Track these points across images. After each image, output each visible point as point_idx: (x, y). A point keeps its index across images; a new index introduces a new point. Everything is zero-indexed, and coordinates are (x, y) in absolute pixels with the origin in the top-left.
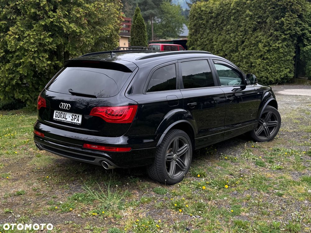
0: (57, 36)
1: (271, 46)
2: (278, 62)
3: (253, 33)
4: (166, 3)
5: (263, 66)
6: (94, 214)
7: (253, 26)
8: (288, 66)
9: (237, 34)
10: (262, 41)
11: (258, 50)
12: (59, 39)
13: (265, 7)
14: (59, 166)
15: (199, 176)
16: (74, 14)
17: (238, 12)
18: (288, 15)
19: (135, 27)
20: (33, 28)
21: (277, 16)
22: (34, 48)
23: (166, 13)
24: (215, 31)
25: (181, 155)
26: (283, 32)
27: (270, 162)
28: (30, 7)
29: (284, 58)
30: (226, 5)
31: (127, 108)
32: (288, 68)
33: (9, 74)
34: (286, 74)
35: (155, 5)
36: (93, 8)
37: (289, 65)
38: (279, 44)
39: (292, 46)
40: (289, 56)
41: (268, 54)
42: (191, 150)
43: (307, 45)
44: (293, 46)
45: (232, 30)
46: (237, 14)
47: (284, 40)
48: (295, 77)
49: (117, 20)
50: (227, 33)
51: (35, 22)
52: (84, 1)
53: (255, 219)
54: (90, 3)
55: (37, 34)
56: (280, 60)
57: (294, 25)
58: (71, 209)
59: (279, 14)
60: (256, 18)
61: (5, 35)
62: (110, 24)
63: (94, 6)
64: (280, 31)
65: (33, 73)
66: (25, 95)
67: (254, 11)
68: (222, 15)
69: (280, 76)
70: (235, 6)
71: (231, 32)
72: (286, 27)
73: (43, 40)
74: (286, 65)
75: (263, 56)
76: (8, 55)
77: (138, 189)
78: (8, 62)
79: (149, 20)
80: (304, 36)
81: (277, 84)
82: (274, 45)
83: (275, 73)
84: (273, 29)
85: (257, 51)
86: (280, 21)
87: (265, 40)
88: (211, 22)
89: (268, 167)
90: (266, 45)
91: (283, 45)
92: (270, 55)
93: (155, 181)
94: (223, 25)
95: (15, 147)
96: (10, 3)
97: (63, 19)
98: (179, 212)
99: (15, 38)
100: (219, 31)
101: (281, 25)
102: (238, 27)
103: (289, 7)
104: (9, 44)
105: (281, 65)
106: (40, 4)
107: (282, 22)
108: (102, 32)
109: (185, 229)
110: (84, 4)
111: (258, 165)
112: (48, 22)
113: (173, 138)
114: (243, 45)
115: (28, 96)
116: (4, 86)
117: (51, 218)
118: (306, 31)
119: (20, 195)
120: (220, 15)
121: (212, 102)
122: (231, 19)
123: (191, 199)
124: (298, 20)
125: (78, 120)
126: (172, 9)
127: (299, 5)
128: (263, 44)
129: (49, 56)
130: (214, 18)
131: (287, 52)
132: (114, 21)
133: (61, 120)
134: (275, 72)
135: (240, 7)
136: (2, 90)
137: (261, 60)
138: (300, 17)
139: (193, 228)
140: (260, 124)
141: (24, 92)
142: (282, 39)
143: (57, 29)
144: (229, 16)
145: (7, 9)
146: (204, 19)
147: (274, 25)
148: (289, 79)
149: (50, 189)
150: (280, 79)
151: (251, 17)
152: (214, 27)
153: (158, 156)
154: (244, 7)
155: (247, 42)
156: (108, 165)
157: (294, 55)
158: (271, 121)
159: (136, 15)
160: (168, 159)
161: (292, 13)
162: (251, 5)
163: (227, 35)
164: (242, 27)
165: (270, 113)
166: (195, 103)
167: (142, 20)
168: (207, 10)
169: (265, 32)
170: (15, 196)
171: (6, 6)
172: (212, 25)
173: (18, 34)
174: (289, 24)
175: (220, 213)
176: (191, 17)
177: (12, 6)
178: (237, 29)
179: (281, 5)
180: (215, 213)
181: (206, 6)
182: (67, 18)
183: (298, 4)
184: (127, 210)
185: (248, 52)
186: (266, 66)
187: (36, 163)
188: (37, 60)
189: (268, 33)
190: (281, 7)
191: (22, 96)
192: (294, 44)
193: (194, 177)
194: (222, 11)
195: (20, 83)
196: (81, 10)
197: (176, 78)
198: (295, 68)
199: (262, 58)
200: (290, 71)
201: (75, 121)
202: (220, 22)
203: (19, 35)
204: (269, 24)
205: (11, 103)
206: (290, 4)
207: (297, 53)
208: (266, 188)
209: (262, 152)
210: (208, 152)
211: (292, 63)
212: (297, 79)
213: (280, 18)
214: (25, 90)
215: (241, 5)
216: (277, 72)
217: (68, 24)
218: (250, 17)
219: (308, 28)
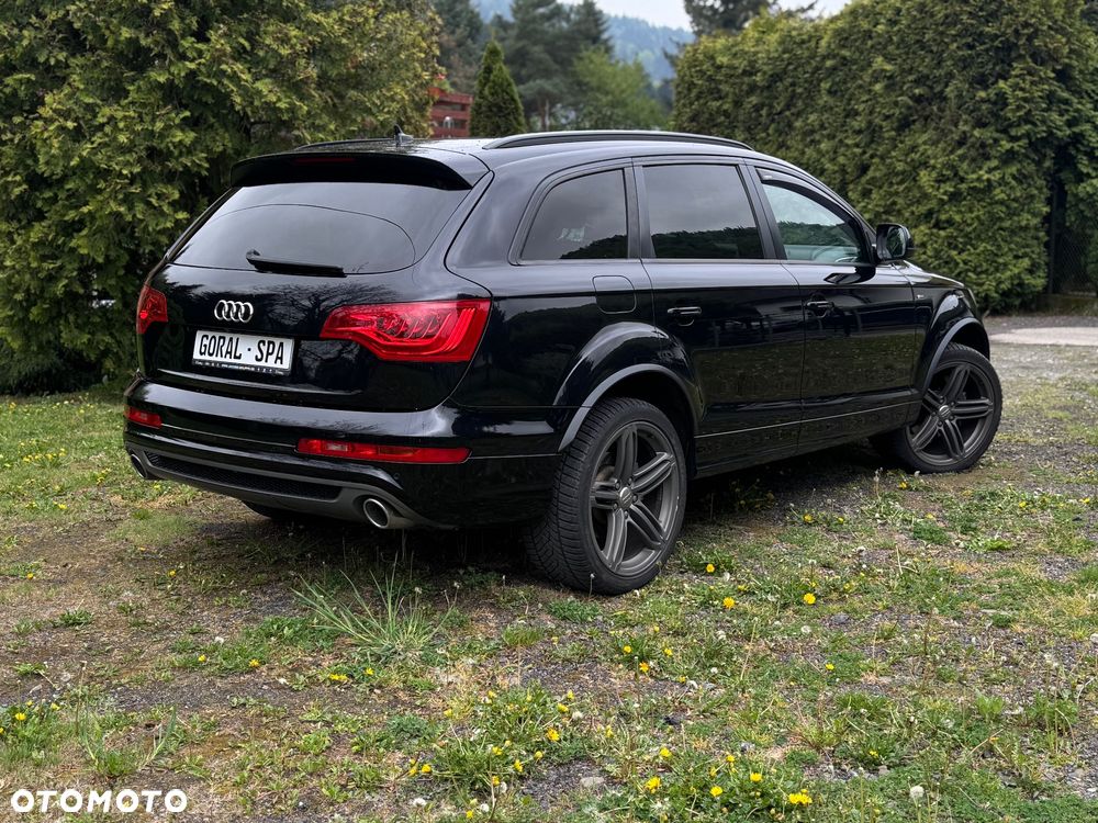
0: (212, 126)
1: (962, 180)
2: (990, 234)
3: (900, 135)
4: (594, 57)
5: (935, 249)
6: (336, 677)
7: (897, 111)
8: (1023, 250)
9: (841, 141)
10: (932, 162)
11: (918, 195)
12: (217, 134)
13: (939, 44)
14: (212, 544)
15: (710, 568)
16: (268, 46)
17: (845, 65)
18: (1022, 69)
19: (484, 109)
20: (126, 97)
21: (983, 75)
22: (132, 165)
23: (592, 89)
24: (764, 135)
25: (645, 493)
26: (1005, 131)
27: (965, 531)
28: (115, 21)
29: (1009, 222)
30: (803, 42)
31: (452, 310)
32: (1025, 255)
33: (44, 258)
34: (1018, 276)
35: (556, 61)
36: (336, 27)
37: (1027, 246)
38: (990, 171)
39: (1036, 178)
40: (1028, 212)
41: (954, 209)
42: (683, 477)
43: (1088, 176)
44: (1040, 178)
45: (825, 129)
46: (840, 73)
47: (1009, 157)
48: (1050, 290)
49: (420, 70)
50: (808, 139)
51: (132, 73)
52: (306, 4)
53: (914, 692)
54: (327, 10)
55: (140, 116)
56: (996, 227)
57: (1044, 106)
58: (255, 663)
59: (990, 66)
60: (908, 85)
61: (28, 122)
62: (398, 83)
63: (341, 20)
64: (992, 128)
65: (126, 258)
66: (99, 336)
67: (899, 61)
68: (790, 80)
69: (997, 285)
70: (833, 46)
71: (823, 135)
72: (1013, 111)
73: (162, 136)
74: (1017, 244)
75: (935, 216)
76: (38, 194)
77: (495, 607)
78: (40, 216)
79: (534, 114)
80: (1079, 146)
81: (988, 312)
82: (974, 176)
83: (978, 274)
84: (970, 119)
85: (914, 197)
86: (992, 92)
87: (940, 160)
88: (749, 106)
89: (957, 544)
90: (943, 175)
91: (1003, 177)
92: (959, 212)
93: (553, 581)
94: (793, 114)
95: (61, 493)
96: (47, 11)
97: (231, 61)
98: (642, 673)
99: (63, 129)
100: (780, 135)
101: (999, 107)
102: (847, 116)
103: (1024, 44)
104: (43, 150)
105: (999, 247)
106: (150, 11)
107: (1001, 96)
108: (369, 111)
109: (662, 721)
110: (305, 14)
111: (922, 538)
112: (179, 74)
113: (615, 426)
114: (864, 180)
115: (107, 339)
116: (25, 304)
117: (183, 692)
118: (1087, 127)
119: (73, 624)
120: (781, 80)
121: (753, 324)
122: (819, 91)
123: (684, 635)
124: (1056, 86)
125: (280, 358)
126: (615, 75)
127: (1059, 36)
128: (934, 175)
129: (181, 193)
130: (762, 91)
131: (1021, 200)
132: (410, 74)
133: (221, 363)
134: (979, 270)
135: (853, 49)
136: (16, 319)
137: (930, 228)
138: (1063, 76)
139: (689, 718)
140: (926, 411)
141: (93, 324)
142: (1003, 154)
143: (210, 101)
144: (815, 82)
145: (36, 28)
146: (727, 95)
147: (971, 108)
148: (1031, 297)
149: (180, 607)
150: (995, 295)
151: (892, 83)
152: (763, 120)
153: (564, 489)
154: (865, 47)
155: (877, 170)
156: (386, 512)
157: (1046, 209)
158: (968, 399)
159: (488, 70)
160: (600, 500)
161: (1036, 63)
162: (892, 39)
163: (806, 146)
164: (859, 118)
165: (962, 368)
166: (693, 309)
167: (509, 85)
168: (737, 65)
169: (943, 130)
170: (55, 627)
171: (34, 19)
172: (754, 115)
173: (73, 115)
174: (1025, 100)
175: (787, 675)
176: (680, 89)
177: (54, 21)
178: (843, 126)
179: (996, 37)
180: (770, 676)
181: (734, 50)
182: (246, 61)
183: (1057, 31)
184: (454, 666)
185: (883, 203)
186: (946, 249)
187: (131, 536)
188: (140, 207)
189: (952, 132)
190: (997, 43)
191: (85, 338)
192: (1044, 173)
193: (695, 573)
194: (789, 64)
195: (81, 291)
196: (293, 33)
197: (626, 237)
198: (1049, 255)
199: (933, 221)
200: (1033, 265)
201: (271, 363)
202: (782, 104)
203: (76, 120)
204: (953, 103)
205: (50, 370)
206: (1026, 31)
207: (1055, 204)
208: (949, 604)
209: (935, 501)
210: (742, 502)
211: (1037, 238)
212: (1058, 295)
213: (992, 80)
214: (98, 320)
215: (856, 40)
216: (986, 272)
217: (250, 80)
218: (886, 82)
219: (1093, 117)
